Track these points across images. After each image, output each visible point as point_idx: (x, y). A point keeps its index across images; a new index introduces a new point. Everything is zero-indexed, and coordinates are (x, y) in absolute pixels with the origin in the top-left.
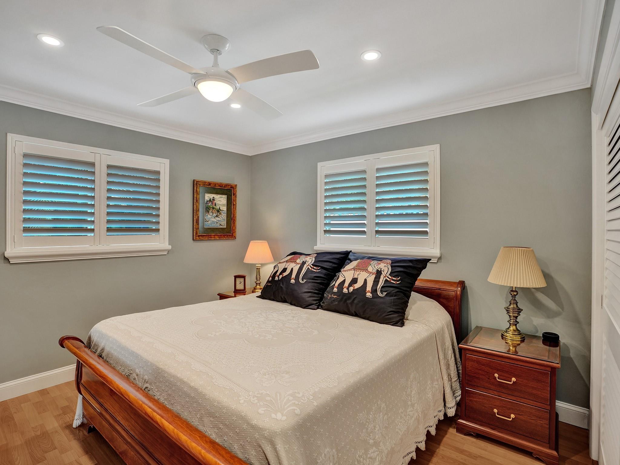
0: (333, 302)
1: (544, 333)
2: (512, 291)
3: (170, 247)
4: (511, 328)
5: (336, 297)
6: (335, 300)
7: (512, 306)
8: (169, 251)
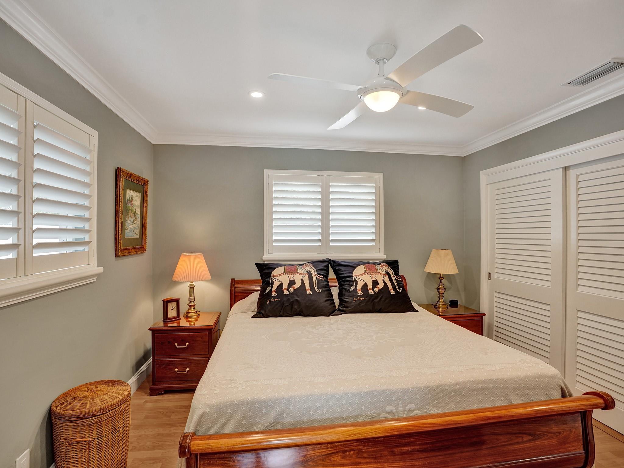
0: (360, 304)
1: (451, 300)
2: (440, 277)
3: (101, 269)
4: (441, 301)
5: (363, 299)
6: (362, 302)
7: (441, 286)
8: (98, 275)
